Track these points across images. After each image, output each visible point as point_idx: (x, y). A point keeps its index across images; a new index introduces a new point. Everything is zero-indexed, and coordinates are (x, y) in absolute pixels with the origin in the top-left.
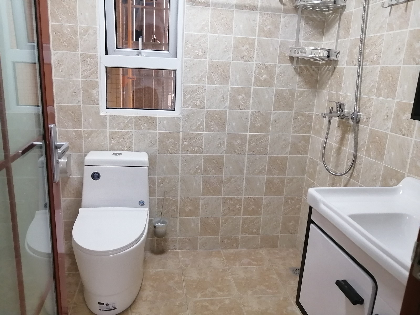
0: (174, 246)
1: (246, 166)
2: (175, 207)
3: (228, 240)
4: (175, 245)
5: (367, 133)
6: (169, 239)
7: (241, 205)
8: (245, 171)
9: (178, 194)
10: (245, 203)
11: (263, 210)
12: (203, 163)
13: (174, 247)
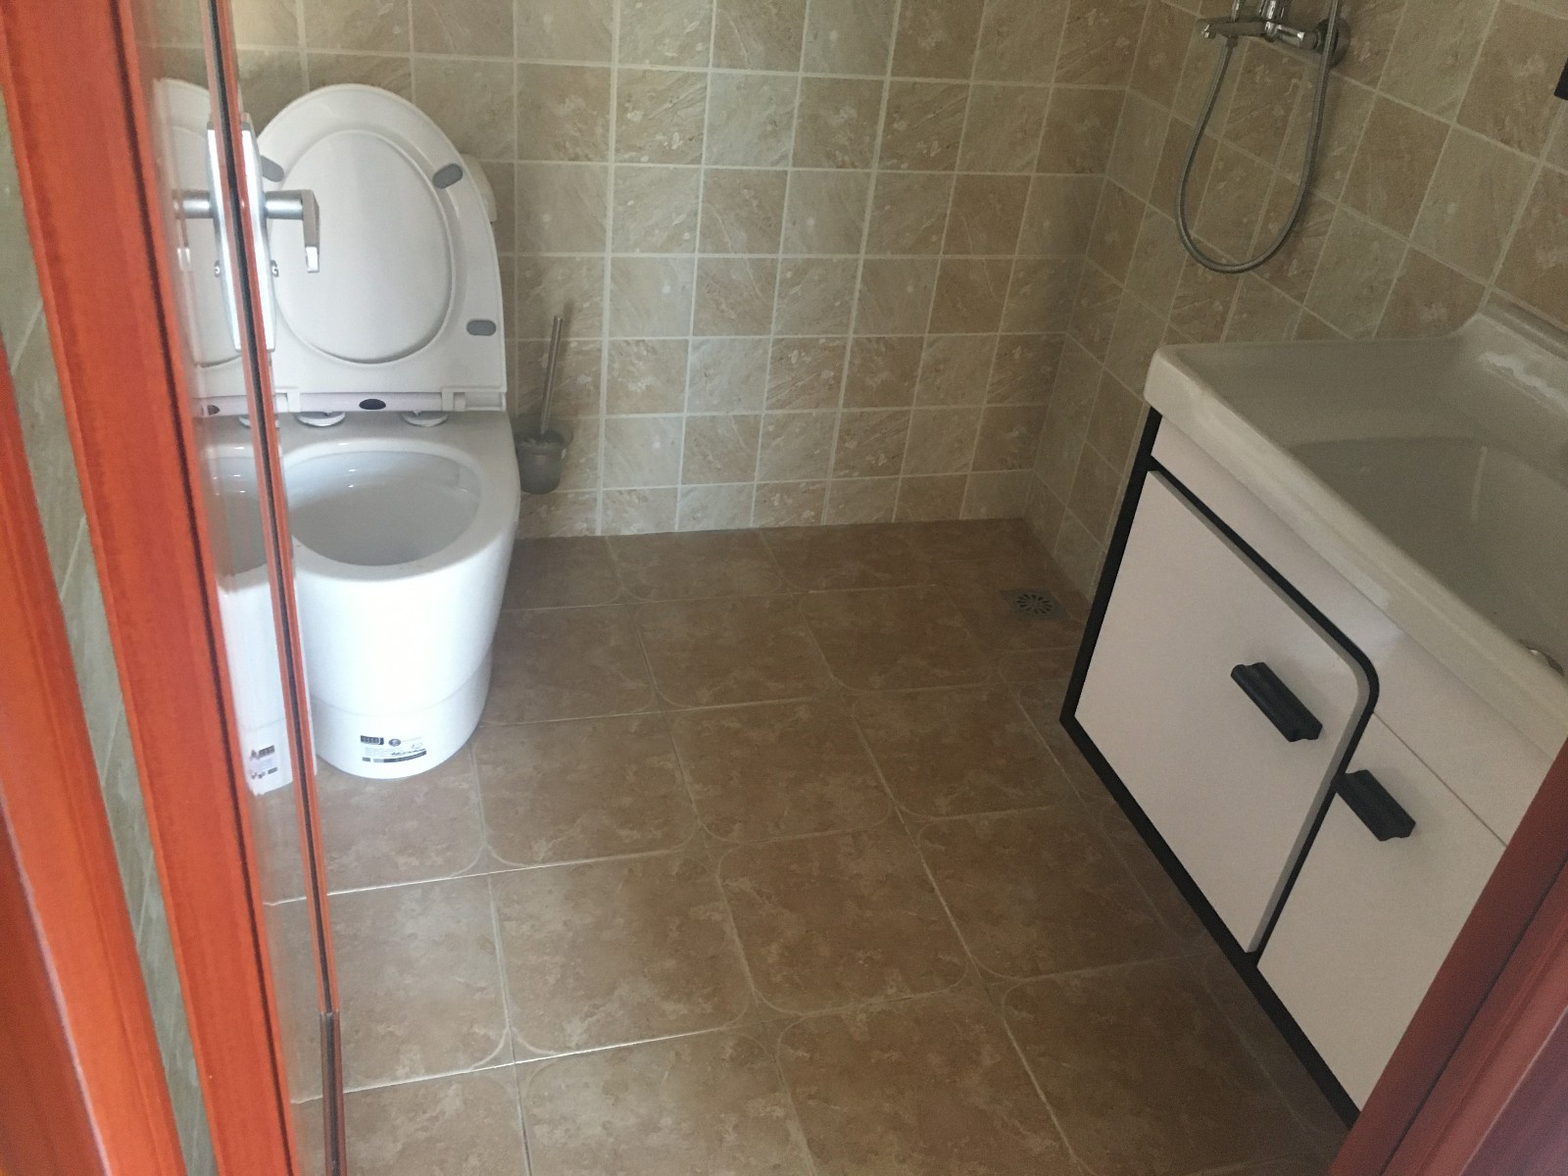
0: (586, 520)
1: (868, 217)
2: (589, 379)
3: (785, 497)
4: (590, 516)
5: (1367, 112)
6: (566, 494)
7: (840, 370)
8: (865, 237)
9: (600, 328)
10: (857, 362)
11: (917, 388)
12: (700, 204)
13: (585, 525)
